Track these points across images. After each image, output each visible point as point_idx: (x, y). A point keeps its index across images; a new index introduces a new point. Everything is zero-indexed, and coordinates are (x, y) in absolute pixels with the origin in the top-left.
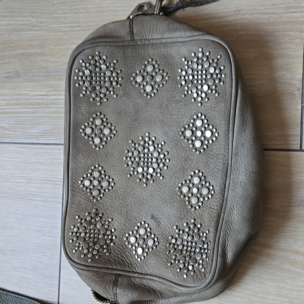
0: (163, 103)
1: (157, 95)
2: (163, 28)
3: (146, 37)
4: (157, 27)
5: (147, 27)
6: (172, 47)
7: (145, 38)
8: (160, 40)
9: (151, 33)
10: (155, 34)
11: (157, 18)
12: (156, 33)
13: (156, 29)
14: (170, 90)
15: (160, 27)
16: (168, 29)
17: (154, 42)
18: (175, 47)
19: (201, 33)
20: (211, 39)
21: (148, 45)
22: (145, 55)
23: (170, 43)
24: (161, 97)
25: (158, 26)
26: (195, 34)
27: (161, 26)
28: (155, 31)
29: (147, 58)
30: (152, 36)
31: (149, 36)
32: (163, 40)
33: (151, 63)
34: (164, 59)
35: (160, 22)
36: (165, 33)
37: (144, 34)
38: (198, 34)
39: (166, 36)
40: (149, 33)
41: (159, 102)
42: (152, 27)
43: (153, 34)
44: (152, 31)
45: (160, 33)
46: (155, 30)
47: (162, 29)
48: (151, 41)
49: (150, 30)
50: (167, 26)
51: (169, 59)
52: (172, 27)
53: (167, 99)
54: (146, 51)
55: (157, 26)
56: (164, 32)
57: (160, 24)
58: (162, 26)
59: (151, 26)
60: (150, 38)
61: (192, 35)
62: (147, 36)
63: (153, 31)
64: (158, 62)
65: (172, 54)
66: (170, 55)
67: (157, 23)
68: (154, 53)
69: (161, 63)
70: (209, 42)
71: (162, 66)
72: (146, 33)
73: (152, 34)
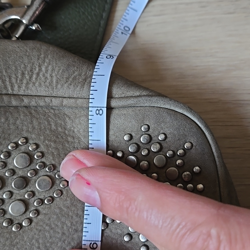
0: (52, 243)
1: (37, 223)
2: (54, 75)
3: (13, 90)
4: (40, 70)
5: (16, 67)
6: (76, 117)
7: (10, 92)
8: (47, 99)
9: (25, 81)
10: (34, 84)
11: (39, 50)
12: (37, 83)
13: (38, 74)
14: (70, 214)
15: (47, 71)
16: (68, 78)
17: (33, 103)
18: (82, 118)
19: (144, 93)
20: (167, 106)
21: (16, 107)
22: (9, 129)
23: (69, 107)
24: (47, 228)
25: (43, 69)
26: (130, 93)
27: (50, 68)
28: (36, 79)
29: (12, 137)
30: (27, 88)
31: (19, 87)
32: (53, 100)
33: (23, 148)
34: (55, 142)
35: (47, 61)
36: (59, 86)
37: (8, 83)
38: (138, 93)
39: (60, 93)
40: (21, 80)
41: (41, 241)
42: (29, 69)
43: (31, 85)
44: (28, 77)
45: (47, 84)
46: (34, 76)
47: (52, 77)
48: (26, 101)
49: (23, 74)
50: (63, 71)
51: (68, 142)
52: (76, 73)
53: (63, 234)
54: (11, 121)
55: (40, 66)
56: (57, 82)
57: (49, 64)
58: (53, 70)
59: (25, 67)
60: (21, 92)
61: (123, 96)
62: (16, 88)
63: (31, 78)
64: (42, 148)
65: (73, 132)
66: (71, 133)
67: (40, 61)
68: (30, 126)
69: (48, 150)
70: (165, 114)
71: (51, 158)
72: (14, 80)
73: (27, 83)
